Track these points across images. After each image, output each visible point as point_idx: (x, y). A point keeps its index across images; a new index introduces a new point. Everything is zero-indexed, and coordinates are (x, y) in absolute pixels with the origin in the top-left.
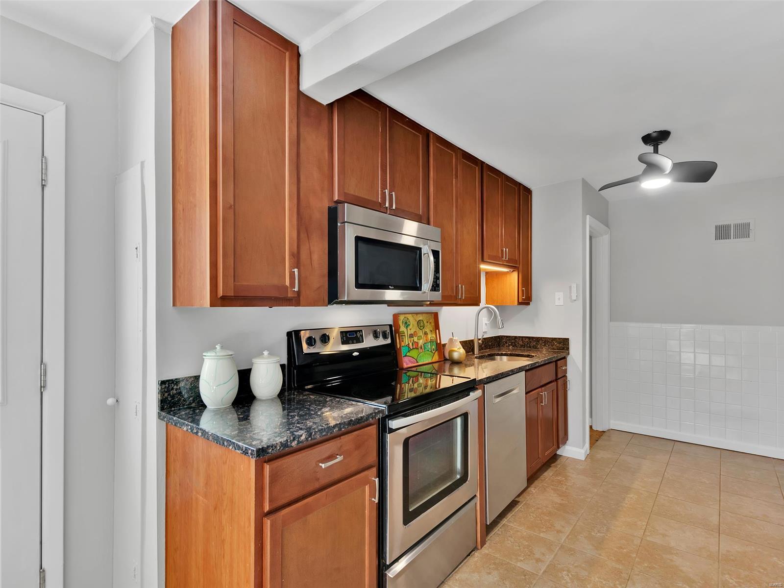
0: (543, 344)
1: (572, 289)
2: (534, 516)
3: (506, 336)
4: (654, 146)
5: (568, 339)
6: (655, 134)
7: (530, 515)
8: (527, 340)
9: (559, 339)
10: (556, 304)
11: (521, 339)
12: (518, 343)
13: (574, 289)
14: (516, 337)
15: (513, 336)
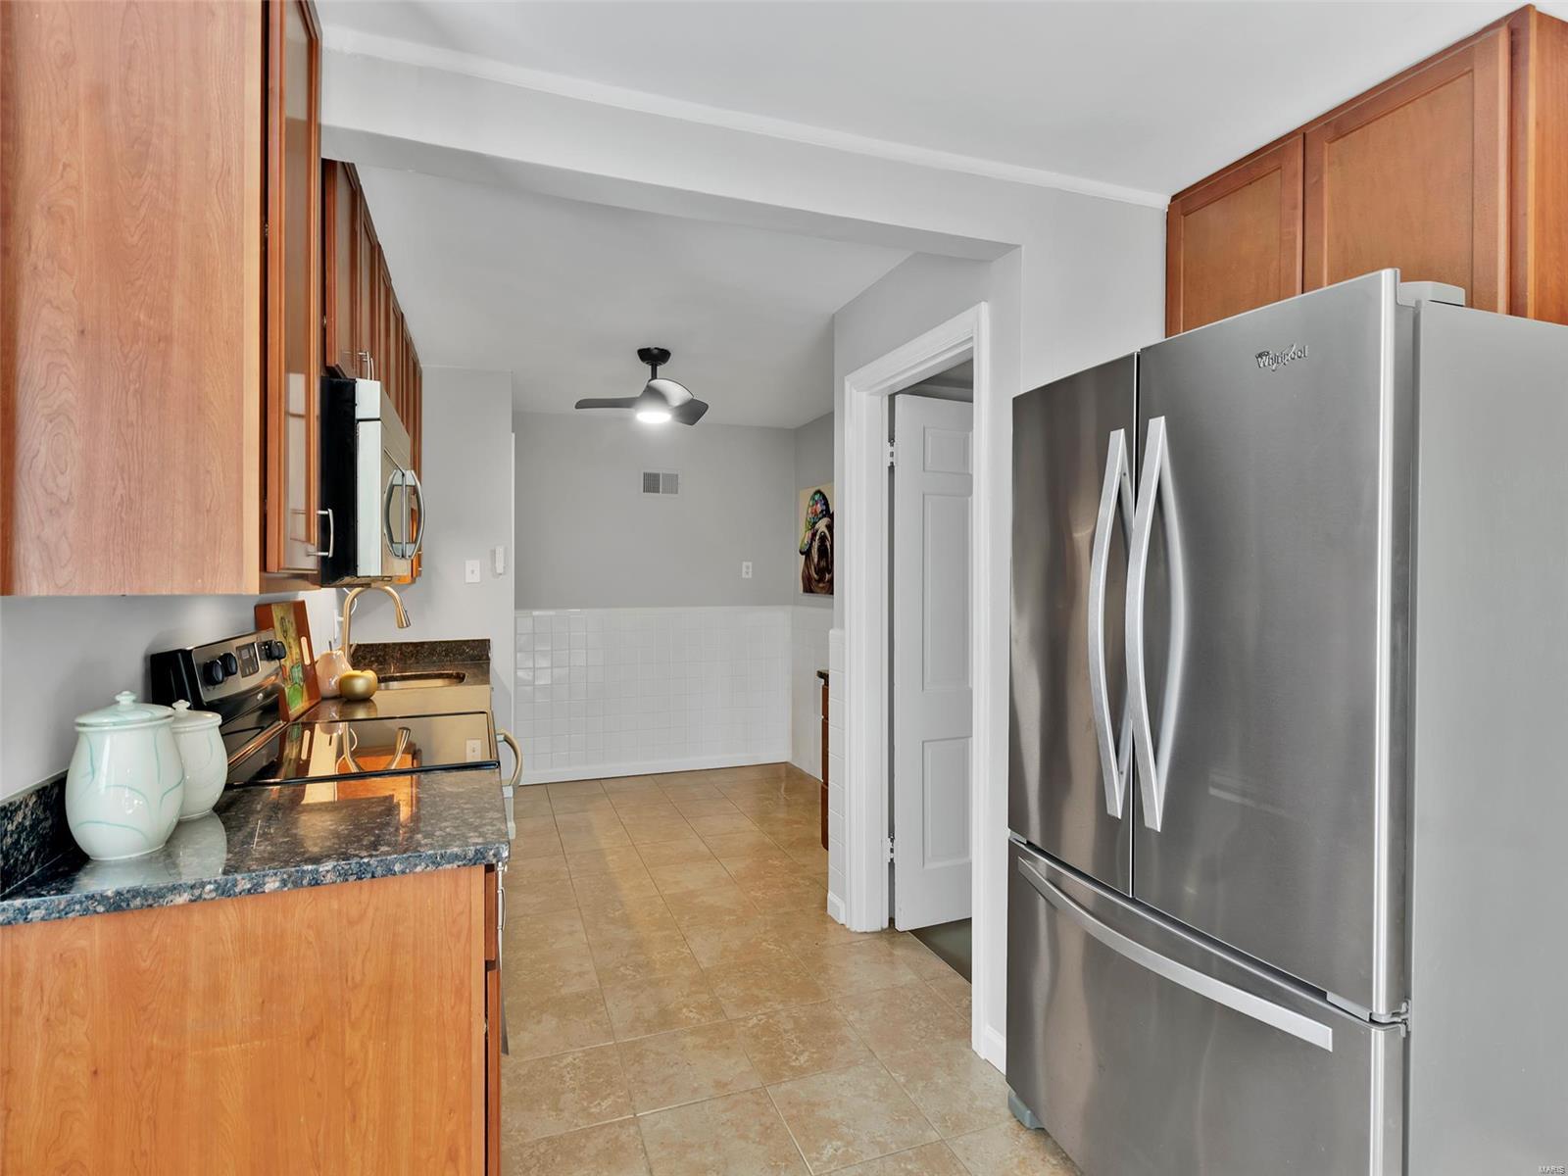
0: (444, 653)
1: (497, 556)
2: (527, 973)
3: (364, 645)
4: (652, 365)
5: (489, 640)
6: (656, 351)
7: (519, 975)
8: (411, 648)
9: (474, 641)
10: (467, 581)
11: (397, 648)
12: (392, 657)
13: (500, 556)
14: (385, 645)
15: (380, 644)
